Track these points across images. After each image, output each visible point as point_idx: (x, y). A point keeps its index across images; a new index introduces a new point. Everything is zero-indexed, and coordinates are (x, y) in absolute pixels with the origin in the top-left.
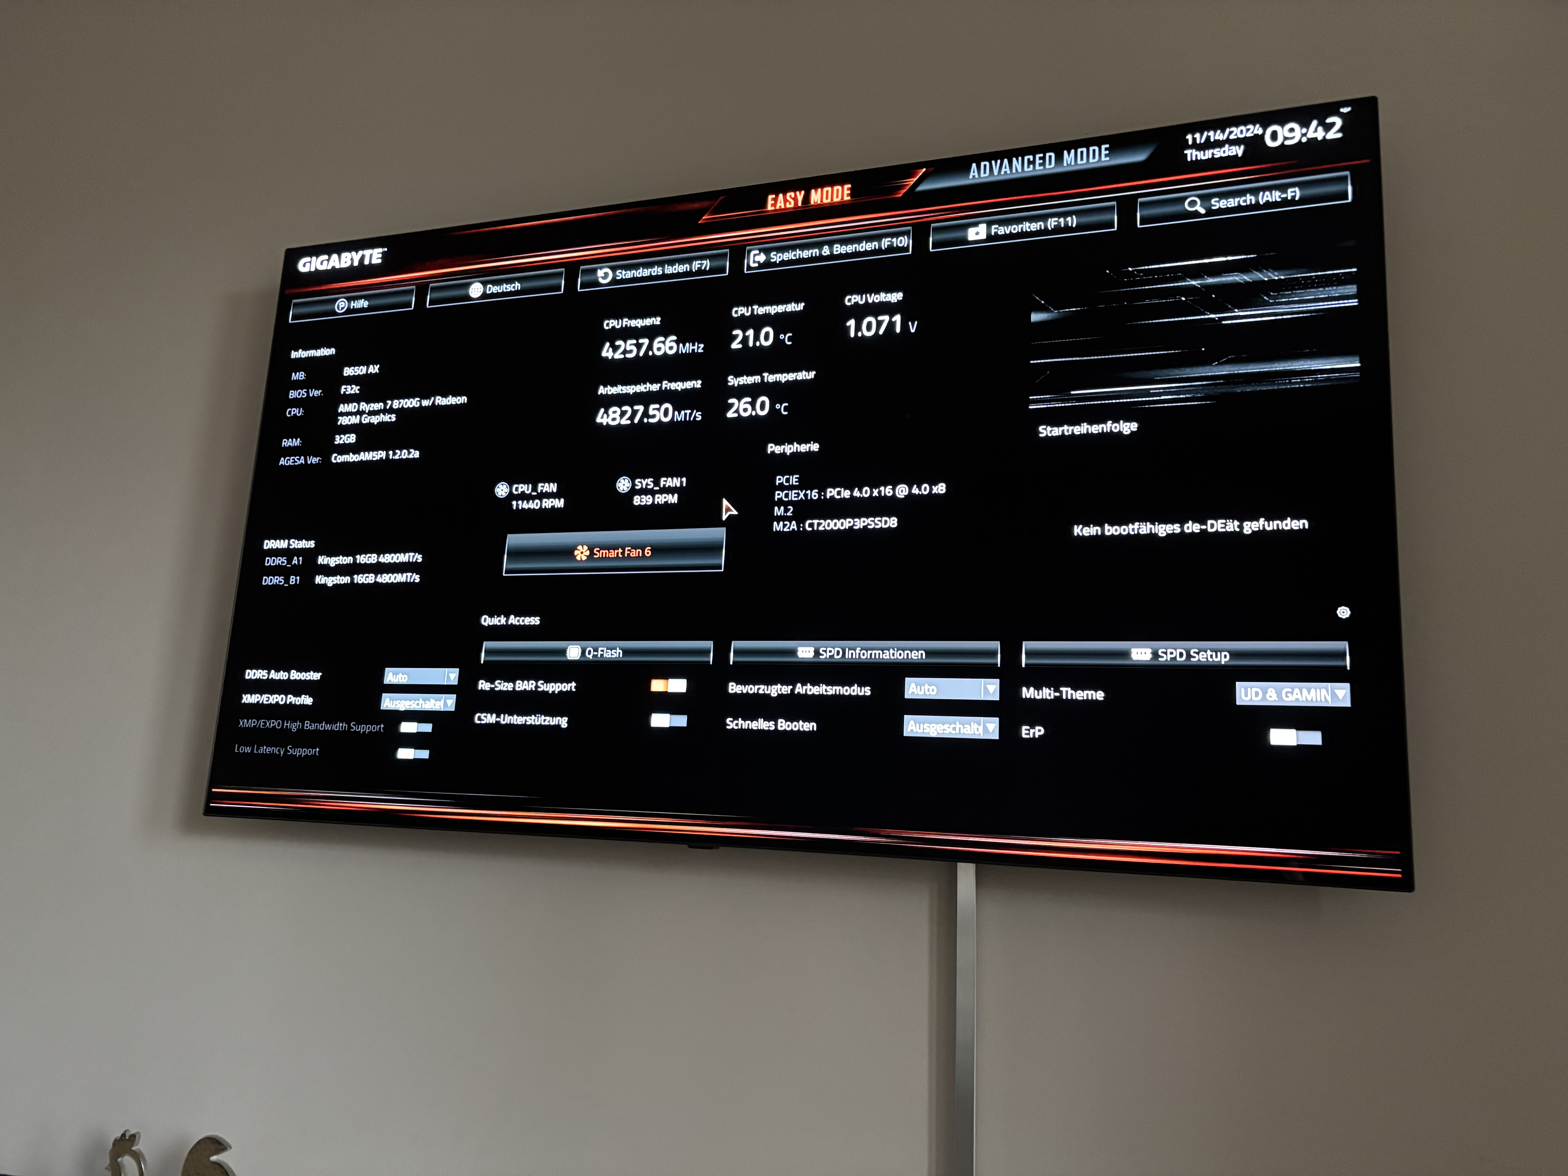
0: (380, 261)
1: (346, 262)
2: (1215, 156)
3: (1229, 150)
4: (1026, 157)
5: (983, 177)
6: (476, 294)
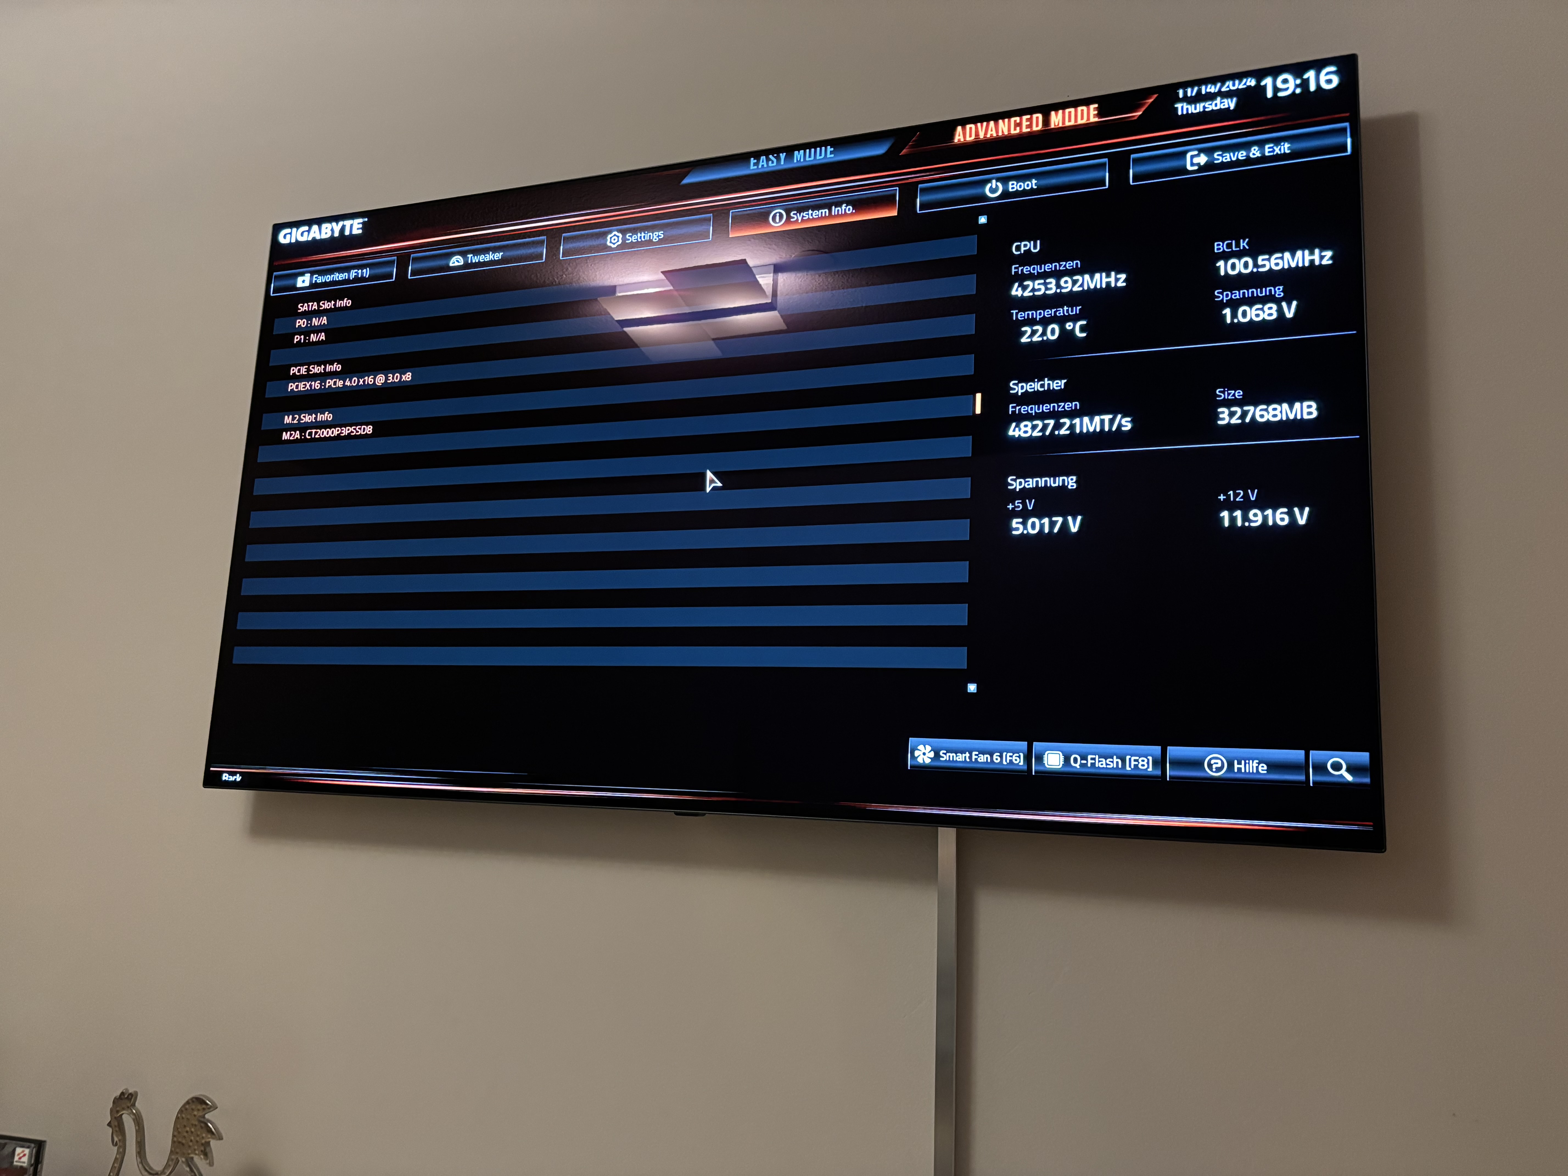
0: (360, 231)
1: (326, 233)
2: (1206, 110)
3: (1221, 103)
4: (1013, 119)
5: (968, 139)
6: (457, 264)
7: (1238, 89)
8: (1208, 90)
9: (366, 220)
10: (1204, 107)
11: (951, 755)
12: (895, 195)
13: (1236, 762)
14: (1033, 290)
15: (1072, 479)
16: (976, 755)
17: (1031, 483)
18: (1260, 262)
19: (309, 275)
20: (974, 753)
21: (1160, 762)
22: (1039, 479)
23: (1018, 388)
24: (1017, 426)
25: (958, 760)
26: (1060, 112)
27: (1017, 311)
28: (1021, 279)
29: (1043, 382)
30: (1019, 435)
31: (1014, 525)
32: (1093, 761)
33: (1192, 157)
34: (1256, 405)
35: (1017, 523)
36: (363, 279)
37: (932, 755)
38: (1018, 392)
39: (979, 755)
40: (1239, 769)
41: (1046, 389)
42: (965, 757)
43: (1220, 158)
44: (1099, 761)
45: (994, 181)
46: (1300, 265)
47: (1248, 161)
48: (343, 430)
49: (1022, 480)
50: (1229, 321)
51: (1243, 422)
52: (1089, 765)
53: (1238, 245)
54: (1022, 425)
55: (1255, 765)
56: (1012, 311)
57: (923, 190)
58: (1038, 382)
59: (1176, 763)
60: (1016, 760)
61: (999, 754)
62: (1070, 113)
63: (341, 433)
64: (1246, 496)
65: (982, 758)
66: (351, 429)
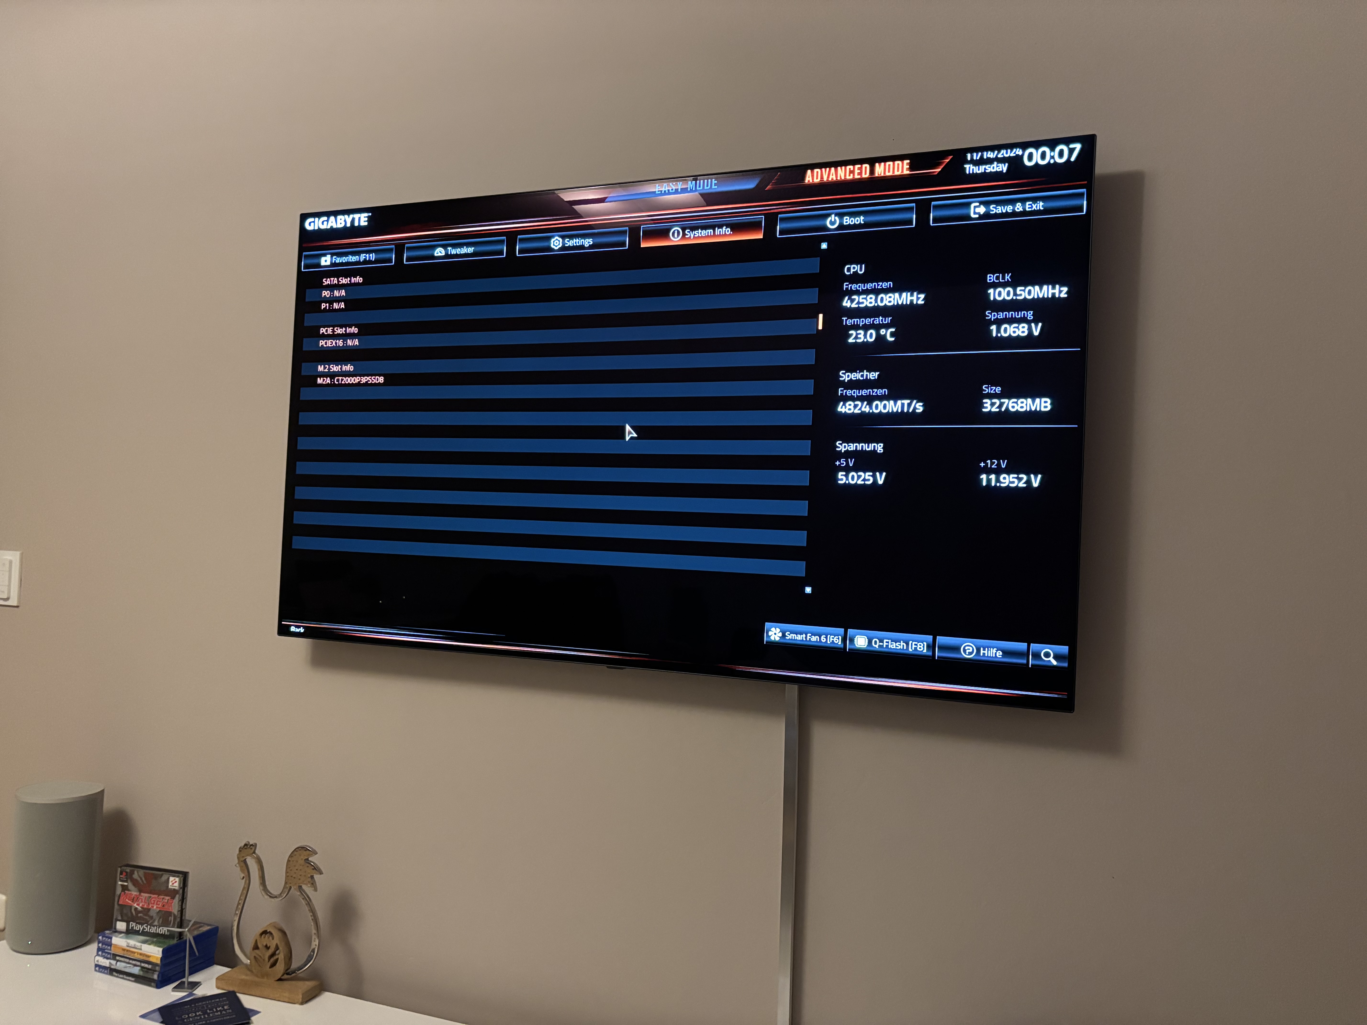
0: (366, 224)
1: (341, 223)
2: (987, 171)
3: (997, 166)
4: (848, 167)
5: (816, 181)
6: (440, 254)
7: (1010, 156)
8: (989, 156)
9: (370, 214)
10: (985, 169)
11: (793, 635)
12: (762, 222)
13: (982, 649)
14: (859, 303)
15: (880, 446)
16: (809, 636)
17: (852, 447)
18: (1018, 292)
19: (330, 256)
20: (809, 635)
21: (932, 647)
22: (858, 444)
23: (845, 376)
24: (844, 404)
25: (798, 639)
26: (883, 164)
27: (846, 318)
28: (850, 293)
29: (862, 373)
30: (845, 411)
31: (840, 477)
32: (887, 644)
33: (975, 207)
34: (1009, 398)
35: (842, 475)
36: (370, 262)
37: (780, 635)
38: (845, 379)
39: (812, 636)
40: (984, 654)
41: (865, 378)
42: (803, 637)
43: (994, 209)
44: (891, 644)
45: (833, 216)
46: (1046, 296)
47: (1014, 214)
48: (362, 379)
49: (846, 445)
50: (994, 335)
51: (1000, 411)
52: (885, 646)
53: (1004, 278)
54: (847, 404)
55: (994, 651)
56: (843, 318)
57: (782, 220)
58: (859, 373)
59: (942, 648)
60: (836, 641)
61: (825, 636)
62: (889, 165)
63: (361, 381)
64: (999, 464)
65: (814, 639)
66: (368, 378)
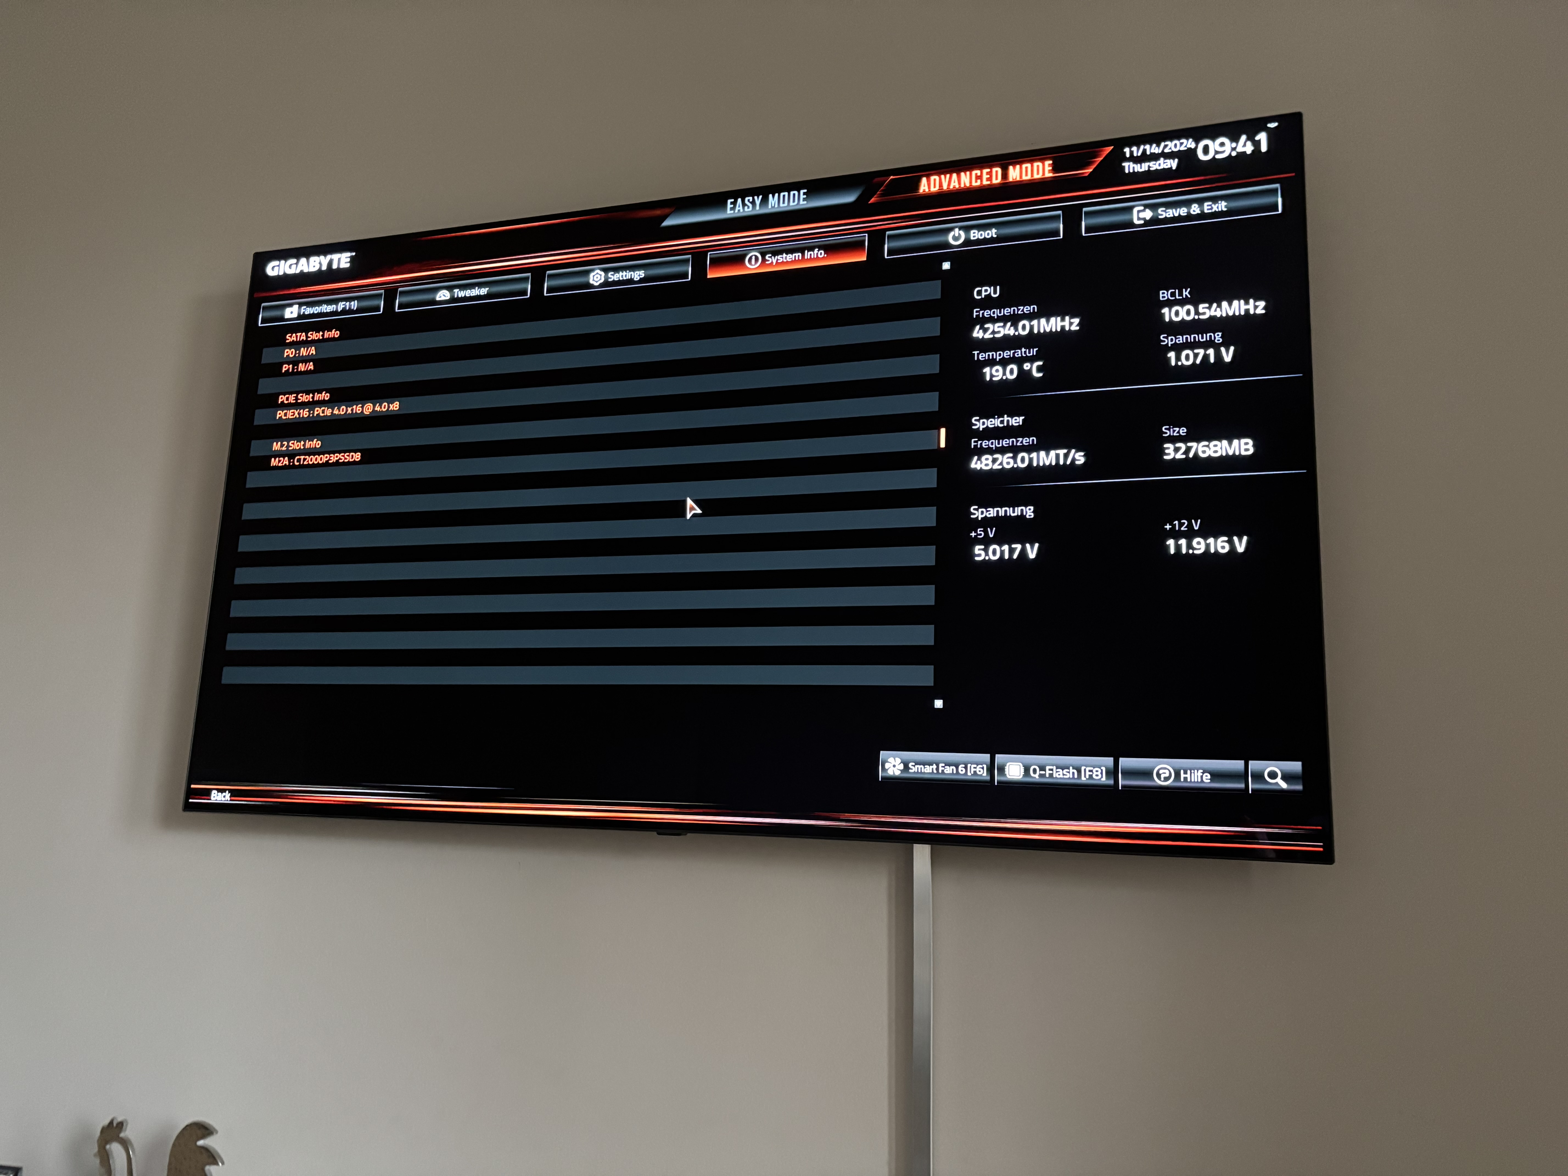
0: (348, 265)
1: (314, 266)
2: (1151, 169)
3: (1164, 163)
4: (974, 173)
5: (933, 189)
6: (443, 298)
7: (1179, 150)
8: (1153, 151)
9: (354, 254)
10: (1149, 167)
11: (919, 767)
12: (864, 241)
13: (1182, 772)
14: (994, 332)
15: (1030, 509)
16: (942, 767)
17: (991, 512)
18: (1201, 310)
19: (298, 306)
21: (1113, 772)
22: (999, 509)
23: (979, 424)
24: (979, 459)
25: (926, 771)
26: (1018, 167)
27: (978, 352)
28: (982, 321)
29: (1002, 419)
30: (981, 468)
31: (977, 552)
32: (1051, 772)
34: (1198, 440)
35: (979, 550)
36: (351, 311)
37: (902, 767)
38: (979, 427)
39: (946, 767)
40: (1185, 779)
41: (1005, 424)
42: (933, 769)
43: (1164, 213)
45: (957, 230)
46: (1237, 314)
47: (1189, 217)
48: (331, 457)
49: (984, 510)
50: (1173, 363)
51: (1187, 458)
52: (1047, 776)
53: (1181, 294)
54: (983, 458)
55: (1200, 774)
56: (973, 352)
57: (891, 237)
58: (998, 418)
59: (1128, 773)
60: (980, 771)
61: (964, 766)
62: (1026, 168)
63: (329, 460)
64: (1190, 526)
65: (949, 770)
66: (340, 456)
